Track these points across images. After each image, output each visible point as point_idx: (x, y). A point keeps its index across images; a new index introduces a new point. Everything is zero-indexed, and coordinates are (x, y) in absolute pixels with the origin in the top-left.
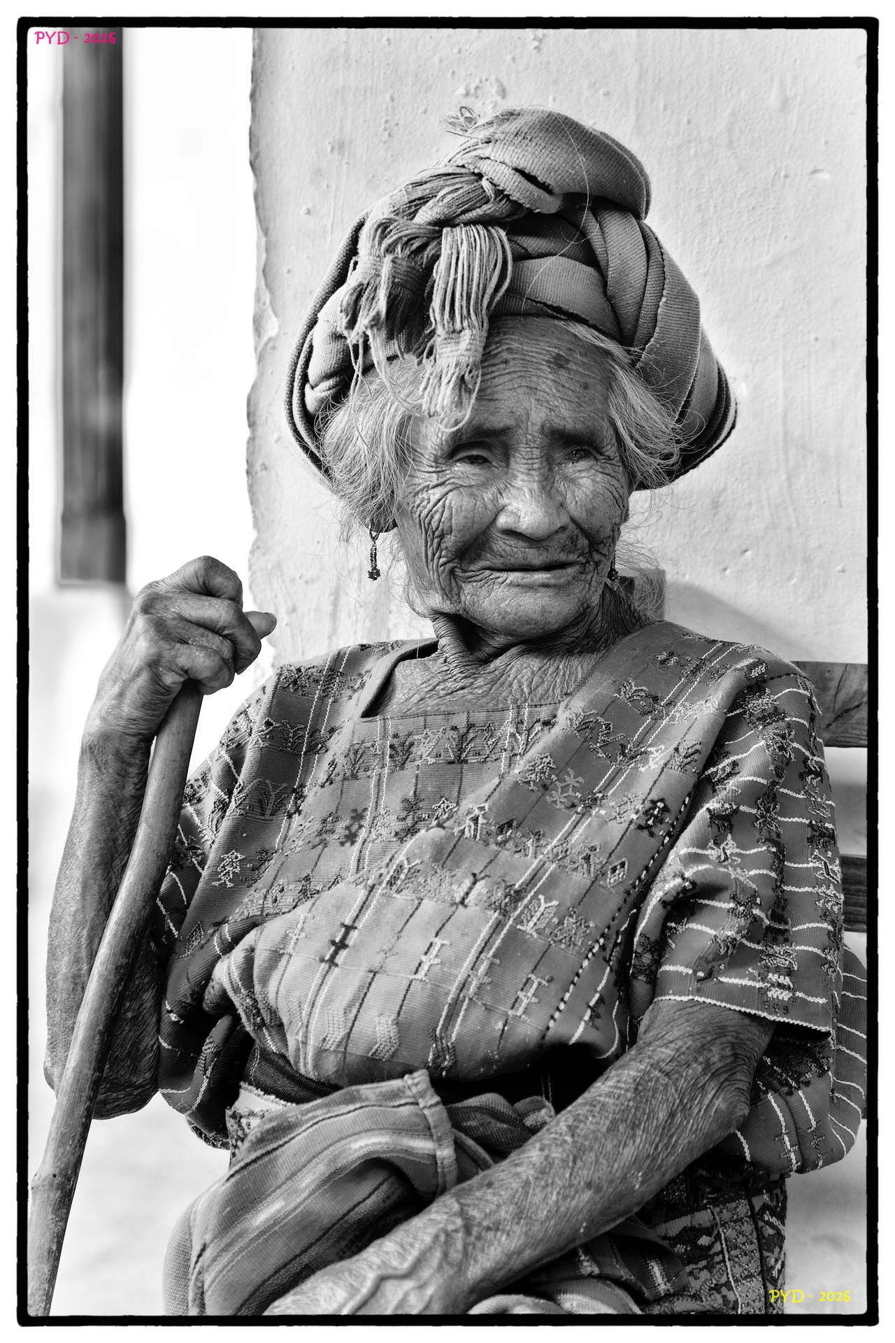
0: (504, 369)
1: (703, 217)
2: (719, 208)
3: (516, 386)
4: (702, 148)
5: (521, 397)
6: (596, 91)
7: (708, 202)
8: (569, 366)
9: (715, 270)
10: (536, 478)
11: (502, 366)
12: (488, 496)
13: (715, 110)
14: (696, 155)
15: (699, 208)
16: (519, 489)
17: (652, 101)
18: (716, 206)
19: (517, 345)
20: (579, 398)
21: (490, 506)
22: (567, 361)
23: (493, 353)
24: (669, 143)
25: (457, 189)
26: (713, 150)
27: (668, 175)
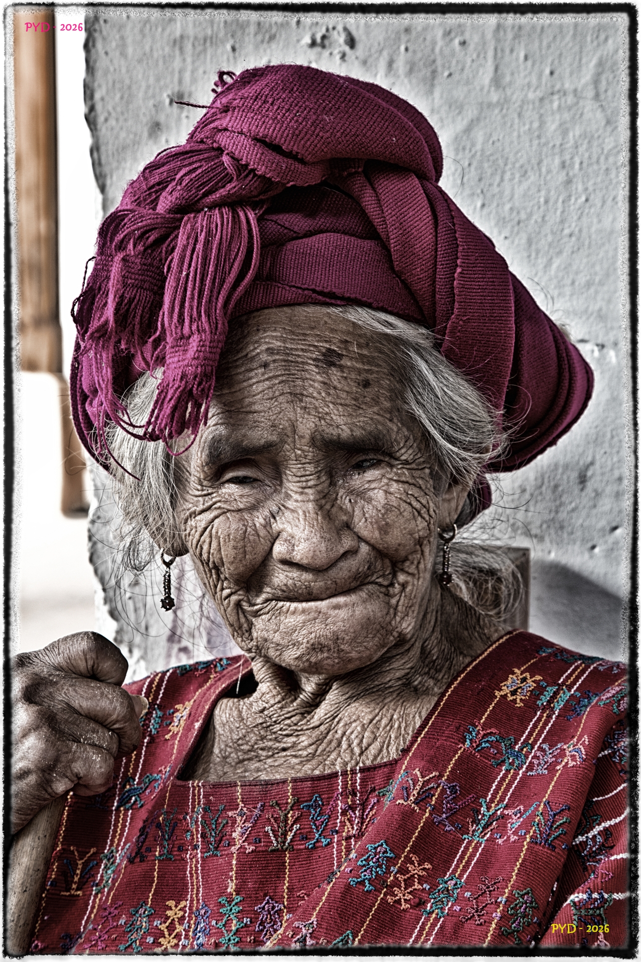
0: (263, 374)
1: (567, 174)
2: (585, 165)
3: (277, 393)
4: (566, 102)
5: (284, 406)
6: (451, 40)
7: (572, 158)
8: (342, 362)
9: (580, 231)
10: (312, 497)
11: (262, 370)
12: (259, 519)
13: (580, 60)
14: (559, 107)
15: (563, 165)
16: (293, 511)
17: (512, 51)
18: (581, 163)
19: (279, 344)
20: (356, 399)
21: (262, 533)
22: (340, 356)
23: (249, 355)
24: (531, 96)
25: (195, 169)
26: (578, 103)
27: (529, 129)
